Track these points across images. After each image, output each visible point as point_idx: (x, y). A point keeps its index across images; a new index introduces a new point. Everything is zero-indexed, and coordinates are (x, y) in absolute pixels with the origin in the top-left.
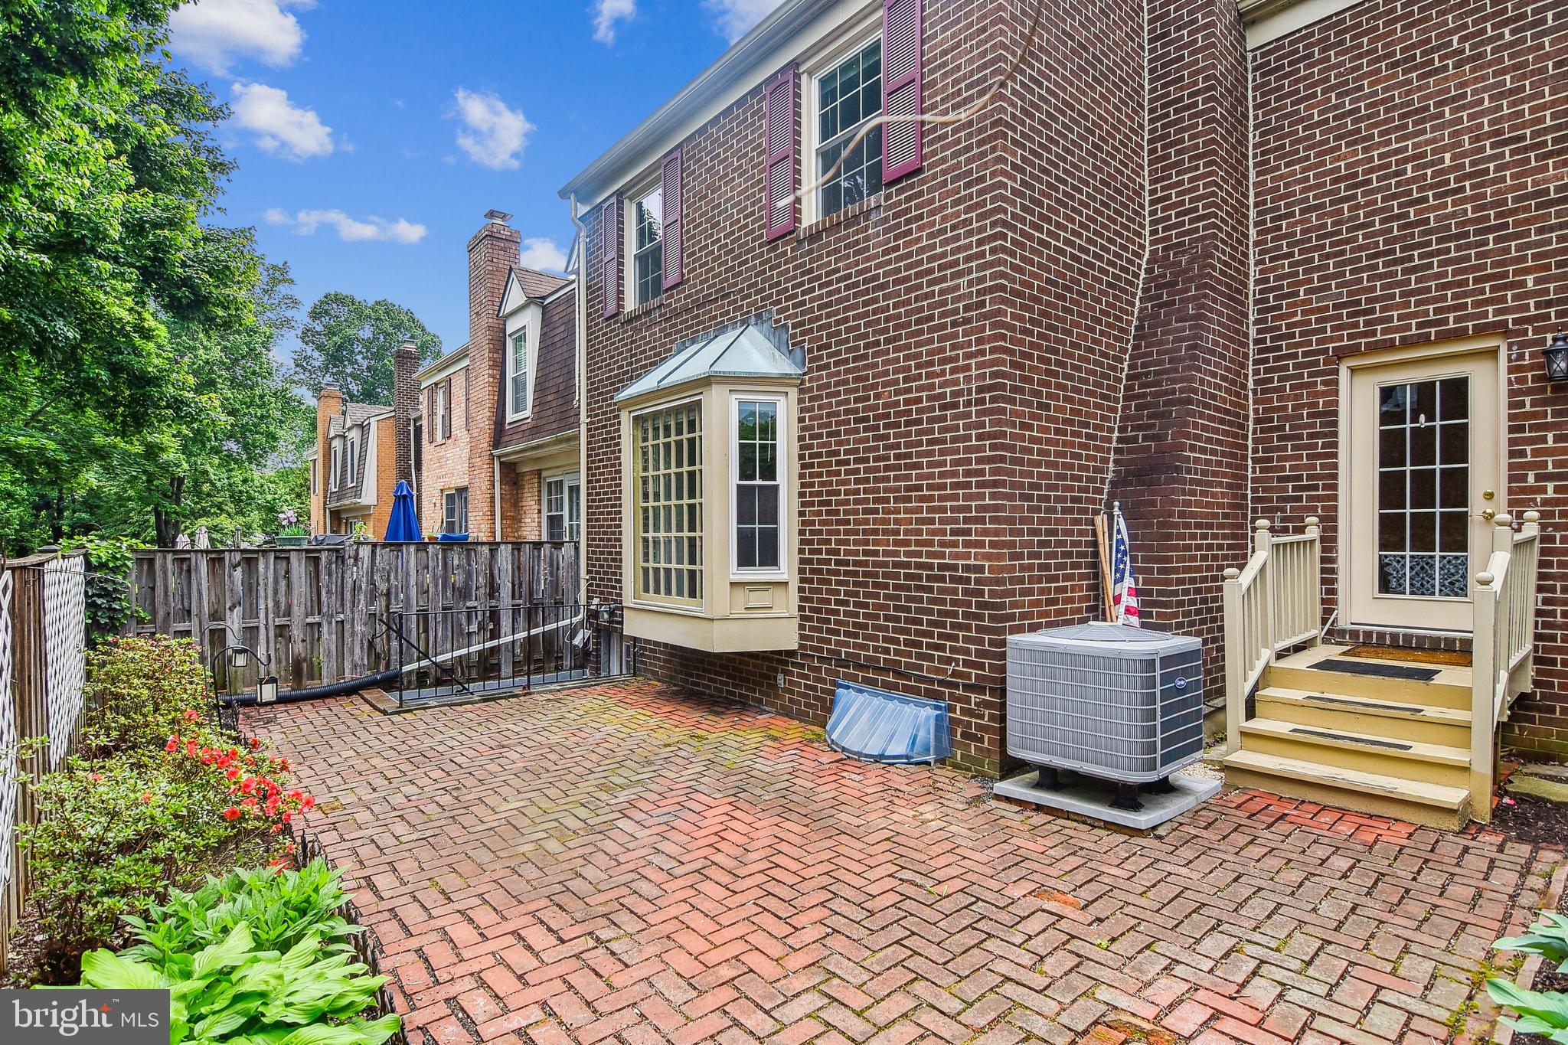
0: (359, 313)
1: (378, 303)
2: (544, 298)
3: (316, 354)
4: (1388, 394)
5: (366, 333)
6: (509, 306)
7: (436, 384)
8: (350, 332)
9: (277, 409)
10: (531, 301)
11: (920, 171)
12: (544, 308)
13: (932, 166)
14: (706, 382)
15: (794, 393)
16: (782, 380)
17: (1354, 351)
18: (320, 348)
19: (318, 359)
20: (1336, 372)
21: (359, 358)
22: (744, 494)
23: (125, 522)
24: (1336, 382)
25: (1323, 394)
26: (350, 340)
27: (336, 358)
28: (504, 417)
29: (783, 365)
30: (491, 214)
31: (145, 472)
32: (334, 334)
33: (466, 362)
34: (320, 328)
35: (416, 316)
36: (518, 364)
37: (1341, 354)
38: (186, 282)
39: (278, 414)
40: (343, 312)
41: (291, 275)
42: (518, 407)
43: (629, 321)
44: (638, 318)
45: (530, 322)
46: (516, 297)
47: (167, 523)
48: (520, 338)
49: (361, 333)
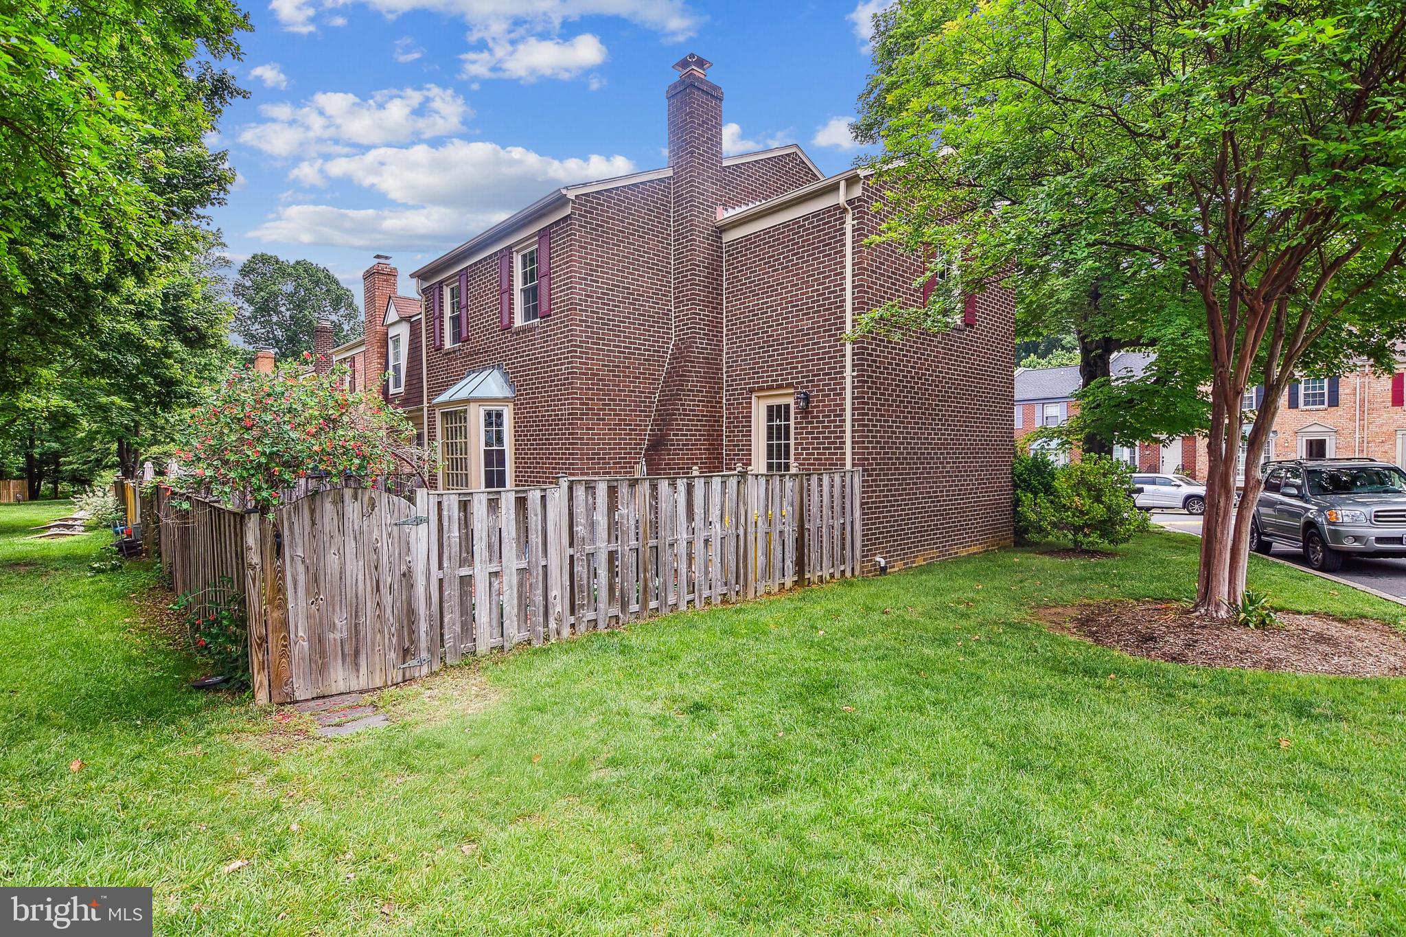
0: (281, 270)
1: (298, 263)
2: (411, 317)
3: (246, 305)
4: (770, 408)
5: (289, 287)
6: (390, 320)
7: (345, 359)
8: (275, 288)
9: (217, 358)
10: (402, 320)
11: (550, 315)
12: (411, 323)
13: (554, 314)
14: (467, 401)
15: (511, 406)
16: (505, 399)
17: (761, 389)
18: (250, 301)
19: (248, 310)
20: (751, 398)
21: (283, 309)
22: (488, 454)
23: (89, 450)
24: (750, 403)
25: (746, 408)
26: (274, 295)
27: (265, 309)
28: (388, 390)
29: (507, 393)
30: (378, 257)
31: (133, 420)
32: (261, 290)
33: (363, 348)
34: (249, 284)
35: (331, 272)
36: (397, 358)
37: (752, 391)
38: (195, 328)
39: (217, 362)
40: (267, 269)
41: (223, 240)
42: (397, 385)
43: (446, 354)
44: (450, 353)
45: (403, 331)
46: (393, 316)
47: (128, 451)
48: (397, 340)
49: (284, 288)
